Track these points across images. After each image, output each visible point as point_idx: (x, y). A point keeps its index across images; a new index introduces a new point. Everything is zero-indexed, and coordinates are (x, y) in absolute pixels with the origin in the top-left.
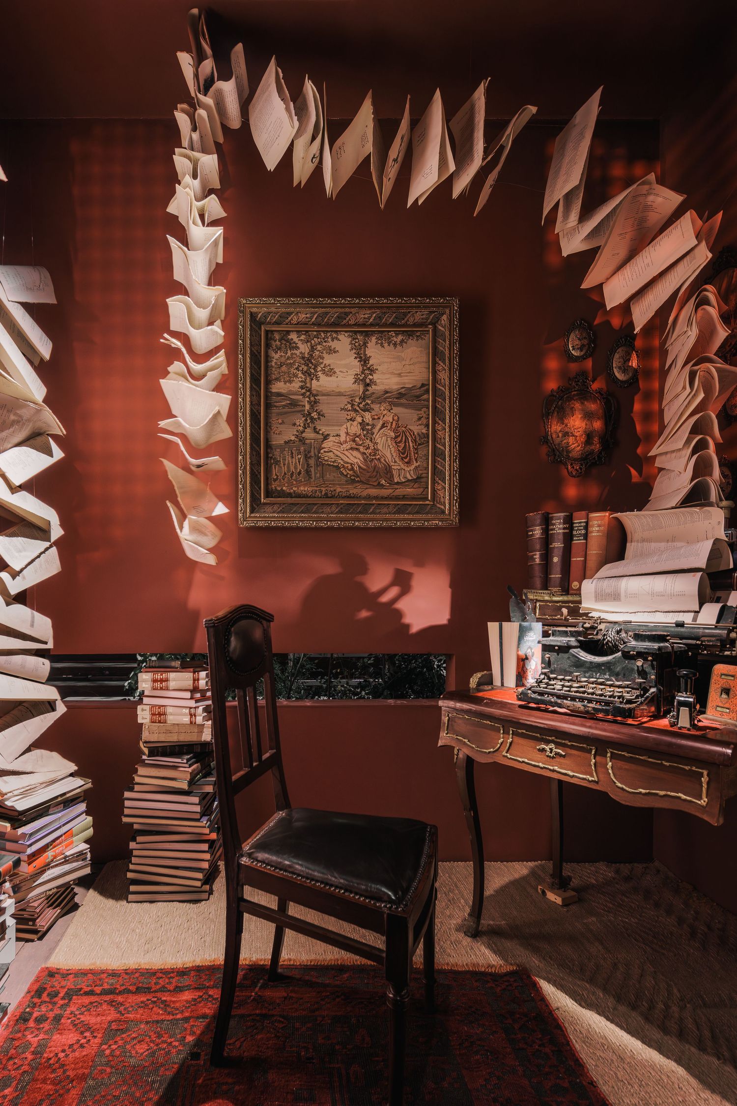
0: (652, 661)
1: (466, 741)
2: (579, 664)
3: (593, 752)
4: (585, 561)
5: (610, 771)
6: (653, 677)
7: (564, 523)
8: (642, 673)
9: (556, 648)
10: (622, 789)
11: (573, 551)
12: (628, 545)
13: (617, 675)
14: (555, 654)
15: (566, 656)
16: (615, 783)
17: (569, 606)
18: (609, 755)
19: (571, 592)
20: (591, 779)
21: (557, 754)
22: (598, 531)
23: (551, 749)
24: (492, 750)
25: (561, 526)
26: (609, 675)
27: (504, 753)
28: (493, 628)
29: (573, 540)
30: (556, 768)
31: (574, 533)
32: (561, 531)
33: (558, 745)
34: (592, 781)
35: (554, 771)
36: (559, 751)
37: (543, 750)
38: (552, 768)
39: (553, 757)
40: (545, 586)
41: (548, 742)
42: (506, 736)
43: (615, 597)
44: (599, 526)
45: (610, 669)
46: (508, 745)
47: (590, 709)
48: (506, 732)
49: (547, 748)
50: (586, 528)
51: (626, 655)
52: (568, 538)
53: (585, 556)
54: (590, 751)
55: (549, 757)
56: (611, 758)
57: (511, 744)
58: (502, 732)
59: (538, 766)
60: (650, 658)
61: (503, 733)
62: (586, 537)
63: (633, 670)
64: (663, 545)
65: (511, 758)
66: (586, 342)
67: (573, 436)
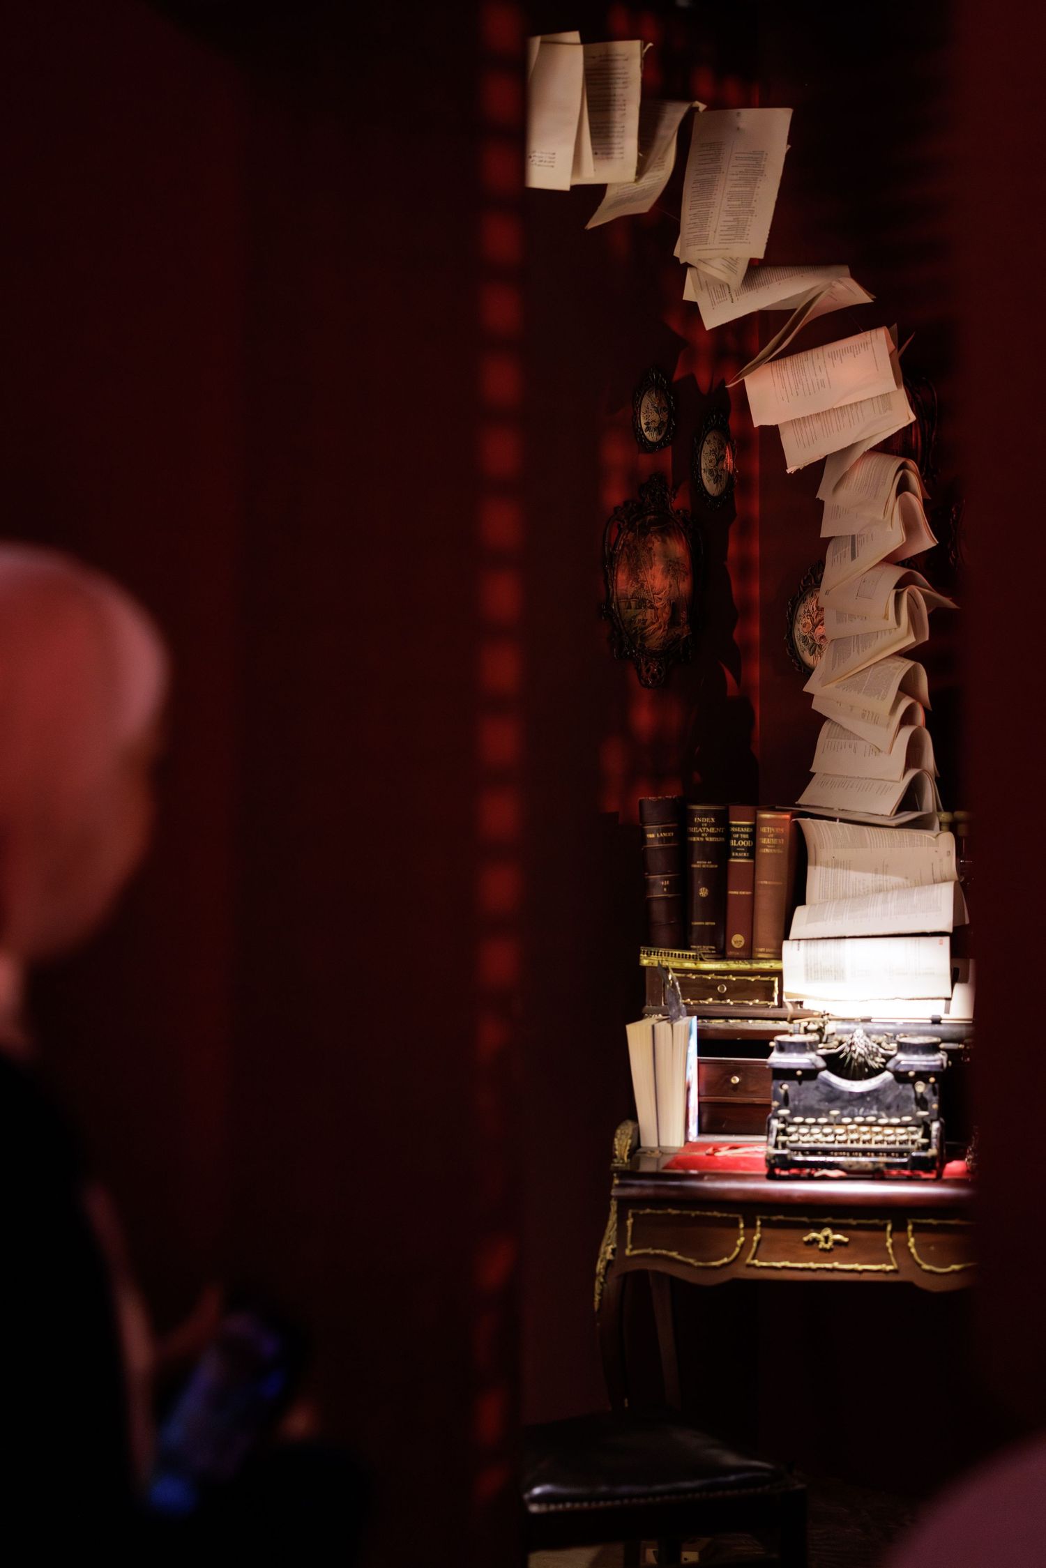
0: (934, 1086)
1: (675, 1254)
2: (834, 1097)
3: (889, 1228)
4: (753, 897)
5: (913, 1250)
6: (935, 1106)
7: (714, 825)
8: (922, 1102)
9: (799, 1073)
10: (931, 1272)
11: (733, 878)
12: (810, 868)
13: (888, 1108)
14: (796, 1083)
15: (812, 1084)
16: (919, 1265)
17: (729, 980)
18: (910, 1227)
19: (730, 953)
20: (889, 1268)
21: (837, 1243)
22: (776, 846)
23: (827, 1239)
24: (725, 1260)
25: (712, 830)
26: (878, 1110)
27: (749, 1261)
28: (637, 1035)
29: (730, 856)
30: (836, 1265)
31: (733, 843)
32: (711, 839)
33: (836, 1228)
34: (891, 1271)
35: (833, 1270)
36: (838, 1237)
37: (815, 1241)
38: (828, 1266)
39: (831, 1250)
40: (682, 942)
41: (819, 1228)
42: (749, 1231)
43: (836, 973)
44: (777, 836)
45: (878, 1100)
46: (755, 1245)
47: (881, 1165)
48: (750, 1225)
49: (820, 1236)
50: (753, 836)
51: (901, 1077)
52: (722, 852)
53: (753, 888)
54: (884, 1228)
55: (824, 1250)
56: (914, 1231)
57: (759, 1242)
58: (742, 1225)
59: (809, 1269)
60: (933, 1080)
61: (744, 1228)
62: (752, 852)
63: (909, 1098)
64: (868, 878)
65: (762, 1267)
66: (665, 417)
67: (652, 607)
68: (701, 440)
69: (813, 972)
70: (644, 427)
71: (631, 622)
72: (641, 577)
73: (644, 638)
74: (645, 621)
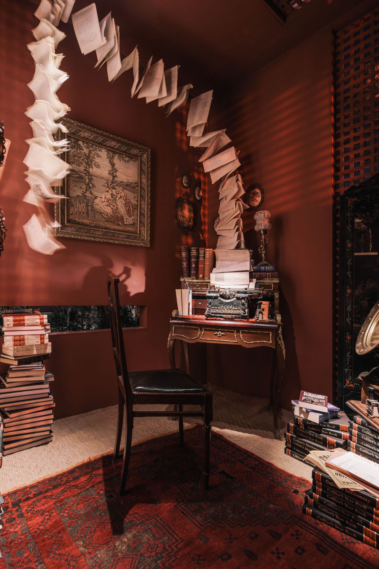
0: (246, 300)
1: (183, 336)
2: (222, 303)
3: (235, 332)
4: (204, 267)
5: (241, 338)
6: (246, 306)
7: (196, 252)
8: (243, 305)
9: (213, 297)
10: (246, 343)
11: (200, 263)
12: (217, 262)
13: (235, 306)
14: (213, 300)
15: (217, 300)
16: (243, 341)
17: (199, 284)
18: (241, 332)
19: (199, 278)
20: (235, 341)
21: (222, 335)
22: (209, 256)
23: (220, 334)
24: (195, 338)
25: (195, 253)
26: (232, 306)
27: (201, 338)
28: (178, 292)
29: (199, 258)
30: (222, 340)
31: (200, 256)
32: (195, 255)
33: (222, 331)
34: (236, 342)
35: (221, 341)
36: (223, 334)
37: (217, 334)
38: (221, 340)
39: (221, 336)
40: (189, 276)
41: (218, 331)
42: (201, 331)
43: (222, 279)
44: (209, 254)
45: (232, 304)
46: (202, 334)
47: (233, 317)
48: (201, 330)
49: (218, 333)
50: (204, 254)
51: (238, 299)
52: (198, 257)
53: (204, 265)
54: (234, 332)
55: (219, 336)
56: (241, 333)
57: (203, 334)
58: (199, 330)
59: (215, 341)
60: (246, 299)
61: (200, 330)
62: (204, 257)
63: (240, 303)
64: (230, 263)
65: (204, 340)
66: (188, 181)
67: (185, 218)
68: (196, 188)
69: (217, 279)
70: (184, 183)
71: (181, 220)
72: (183, 211)
73: (184, 224)
74: (184, 220)
